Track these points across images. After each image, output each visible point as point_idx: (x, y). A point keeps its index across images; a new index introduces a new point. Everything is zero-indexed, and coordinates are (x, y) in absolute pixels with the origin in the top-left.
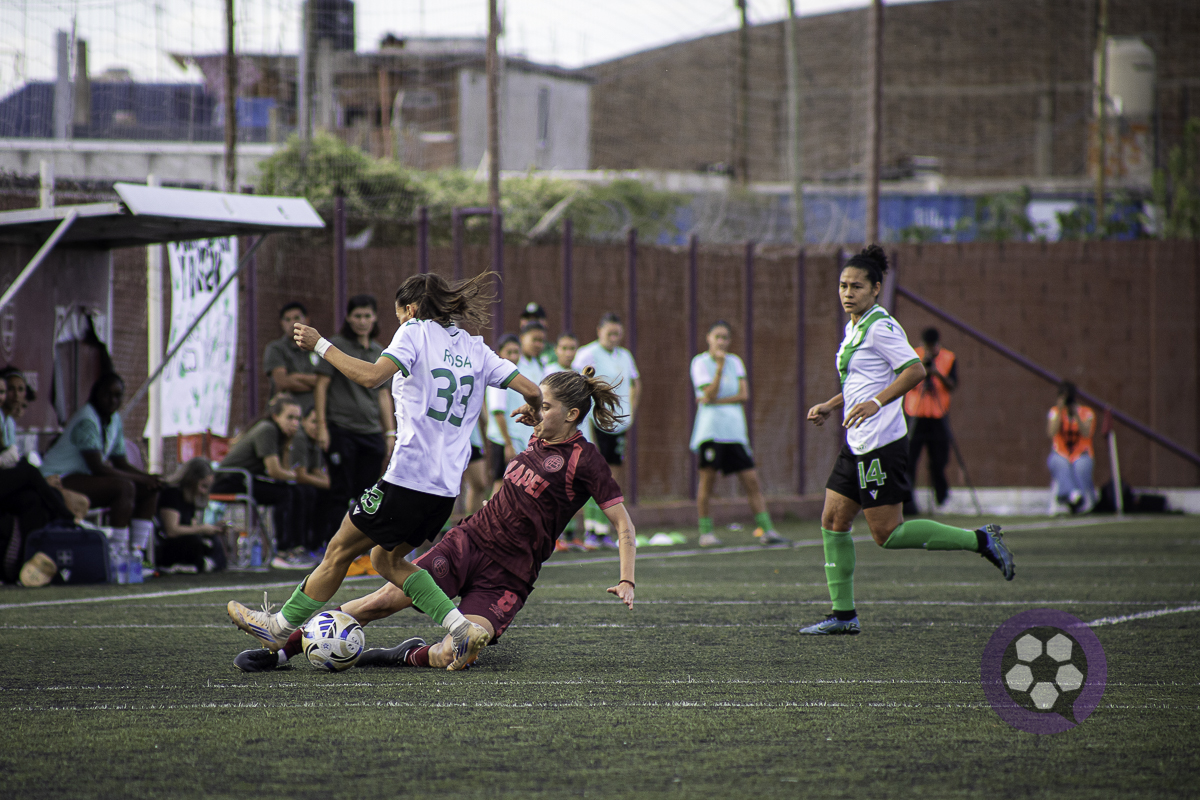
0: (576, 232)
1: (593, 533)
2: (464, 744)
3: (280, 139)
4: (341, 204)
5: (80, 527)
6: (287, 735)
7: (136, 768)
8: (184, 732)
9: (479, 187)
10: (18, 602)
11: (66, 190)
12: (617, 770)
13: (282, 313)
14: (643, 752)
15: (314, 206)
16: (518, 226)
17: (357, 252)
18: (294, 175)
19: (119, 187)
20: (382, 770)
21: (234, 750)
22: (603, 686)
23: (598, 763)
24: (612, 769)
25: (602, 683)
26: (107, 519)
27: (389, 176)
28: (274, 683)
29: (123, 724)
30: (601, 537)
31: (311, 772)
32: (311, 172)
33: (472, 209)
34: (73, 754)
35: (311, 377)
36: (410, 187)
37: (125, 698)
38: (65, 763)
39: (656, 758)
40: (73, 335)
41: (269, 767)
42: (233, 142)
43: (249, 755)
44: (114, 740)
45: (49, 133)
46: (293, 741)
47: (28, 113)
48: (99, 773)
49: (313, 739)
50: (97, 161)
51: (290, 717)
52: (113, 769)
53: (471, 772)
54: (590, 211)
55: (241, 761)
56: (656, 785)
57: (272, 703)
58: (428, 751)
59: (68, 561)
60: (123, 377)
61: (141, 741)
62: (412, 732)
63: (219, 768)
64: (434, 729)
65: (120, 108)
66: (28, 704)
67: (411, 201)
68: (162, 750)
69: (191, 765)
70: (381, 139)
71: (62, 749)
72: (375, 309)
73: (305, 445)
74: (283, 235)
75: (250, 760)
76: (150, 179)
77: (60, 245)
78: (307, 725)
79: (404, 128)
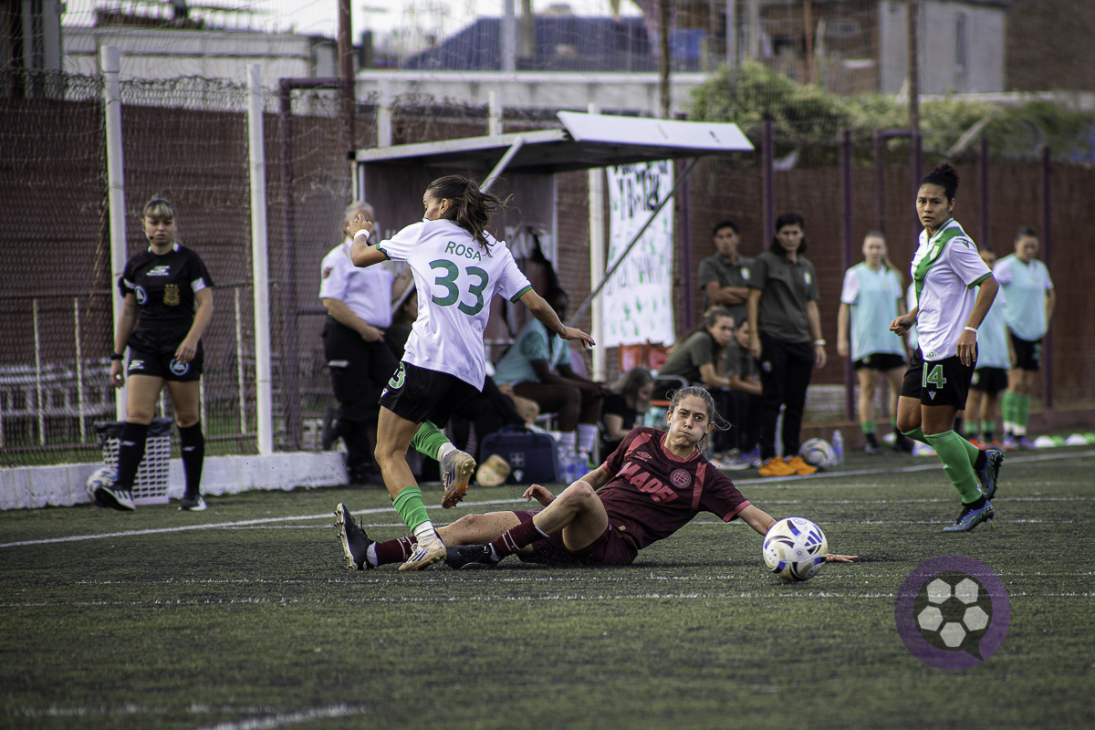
0: (992, 151)
1: (1011, 434)
2: (892, 632)
3: (711, 69)
4: (769, 128)
5: (531, 431)
6: (726, 623)
7: (587, 653)
8: (630, 621)
9: (899, 110)
10: (476, 500)
11: (513, 119)
12: (1039, 655)
13: (715, 231)
14: (1062, 638)
15: (743, 130)
16: (937, 146)
17: (785, 173)
18: (724, 102)
19: (562, 115)
20: (815, 656)
21: (676, 637)
22: (1023, 577)
23: (1019, 649)
24: (1032, 655)
25: (1022, 574)
26: (556, 423)
27: (814, 101)
28: (712, 575)
29: (574, 612)
30: (1019, 438)
31: (748, 657)
32: (741, 99)
33: (893, 131)
34: (528, 640)
35: (743, 291)
36: (834, 111)
37: (575, 588)
38: (522, 648)
39: (1075, 644)
40: (521, 254)
41: (709, 653)
42: (667, 71)
43: (691, 641)
44: (566, 628)
45: (497, 66)
46: (731, 629)
47: (478, 47)
48: (552, 658)
49: (750, 626)
50: (541, 91)
51: (728, 607)
52: (566, 654)
53: (899, 658)
54: (1006, 131)
55: (683, 647)
56: (1076, 670)
57: (711, 594)
58: (857, 638)
59: (521, 463)
60: (568, 292)
61: (591, 628)
62: (842, 621)
63: (663, 653)
64: (863, 618)
65: (563, 42)
66: (487, 594)
67: (834, 124)
68: (610, 636)
69: (636, 650)
70: (806, 67)
71: (519, 636)
72: (802, 226)
73: (738, 354)
74: (715, 158)
75: (692, 646)
76: (591, 107)
77: (508, 171)
78: (744, 614)
79: (828, 54)
